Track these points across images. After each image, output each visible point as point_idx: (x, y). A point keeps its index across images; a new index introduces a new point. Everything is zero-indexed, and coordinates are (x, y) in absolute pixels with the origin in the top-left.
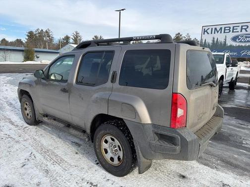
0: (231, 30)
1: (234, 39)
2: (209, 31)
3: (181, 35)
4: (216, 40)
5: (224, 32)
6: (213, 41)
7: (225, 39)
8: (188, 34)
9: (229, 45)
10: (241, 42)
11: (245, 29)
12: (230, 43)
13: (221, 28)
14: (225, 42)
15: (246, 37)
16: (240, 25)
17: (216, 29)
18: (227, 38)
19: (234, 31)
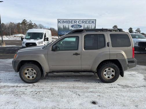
0: (70, 22)
1: (72, 26)
2: (61, 22)
3: (26, 21)
4: (64, 26)
5: (68, 23)
6: (64, 27)
7: (69, 27)
8: (30, 21)
9: (70, 29)
10: (75, 28)
11: (76, 22)
12: (71, 28)
13: (66, 21)
14: (69, 28)
15: (77, 26)
16: (74, 20)
17: (64, 21)
18: (69, 26)
19: (72, 23)
